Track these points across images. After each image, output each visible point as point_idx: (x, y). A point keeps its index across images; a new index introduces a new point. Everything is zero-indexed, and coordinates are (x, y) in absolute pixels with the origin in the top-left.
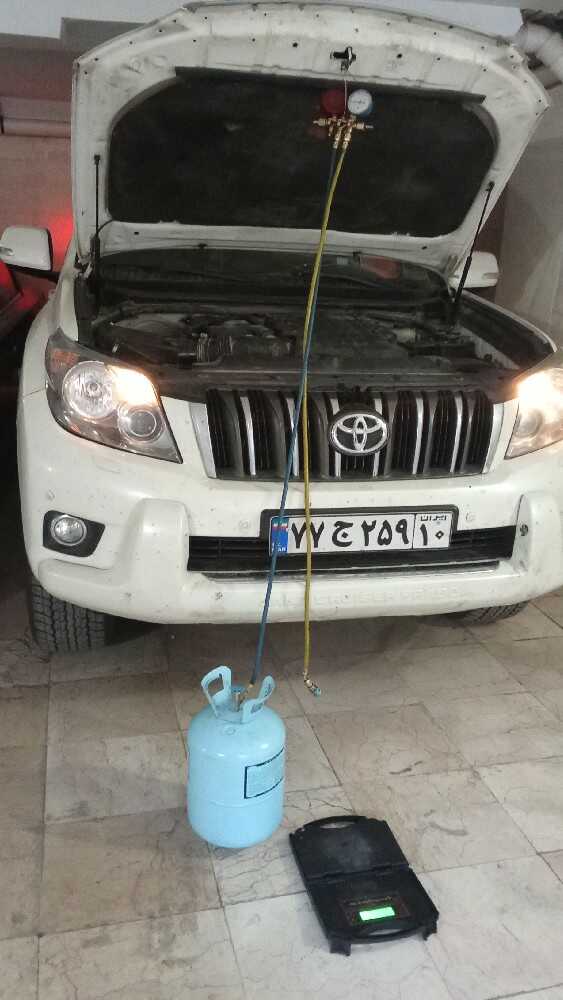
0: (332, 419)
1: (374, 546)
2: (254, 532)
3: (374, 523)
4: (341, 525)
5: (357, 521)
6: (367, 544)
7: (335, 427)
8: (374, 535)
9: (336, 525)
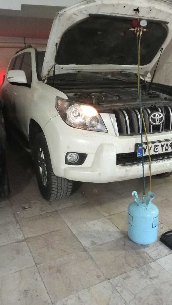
0: (149, 115)
1: (164, 151)
2: (133, 151)
3: (164, 144)
4: (156, 146)
5: (160, 144)
6: (162, 151)
7: (151, 117)
8: (164, 148)
9: (154, 146)
